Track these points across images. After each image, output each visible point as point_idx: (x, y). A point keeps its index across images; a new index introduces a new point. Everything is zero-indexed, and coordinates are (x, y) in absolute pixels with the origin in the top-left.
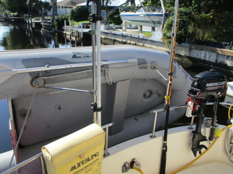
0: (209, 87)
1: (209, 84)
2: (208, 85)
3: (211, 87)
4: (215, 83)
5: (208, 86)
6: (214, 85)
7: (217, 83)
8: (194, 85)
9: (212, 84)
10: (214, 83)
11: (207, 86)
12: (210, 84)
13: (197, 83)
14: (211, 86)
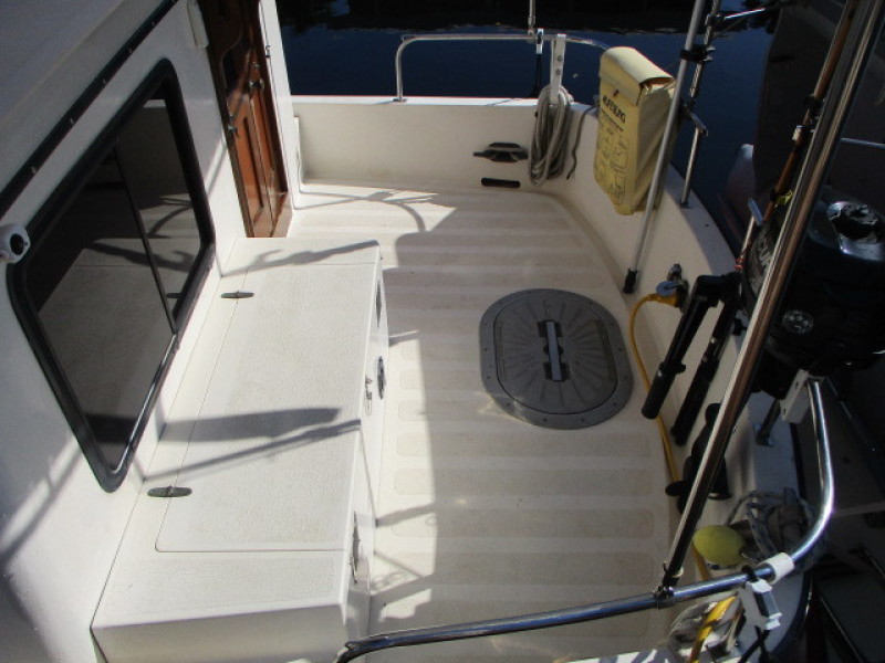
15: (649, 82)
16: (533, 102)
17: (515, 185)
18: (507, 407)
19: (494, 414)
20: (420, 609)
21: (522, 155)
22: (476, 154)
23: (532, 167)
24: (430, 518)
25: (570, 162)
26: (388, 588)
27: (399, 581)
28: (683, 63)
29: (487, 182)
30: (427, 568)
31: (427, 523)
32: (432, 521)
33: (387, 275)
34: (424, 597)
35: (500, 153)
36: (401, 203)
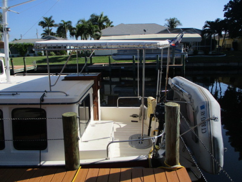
15: (153, 100)
16: (139, 108)
17: (137, 122)
18: (133, 147)
21: (138, 116)
22: (130, 116)
23: (140, 118)
25: (146, 117)
28: (157, 97)
29: (132, 121)
33: (115, 132)
35: (134, 116)
36: (117, 124)
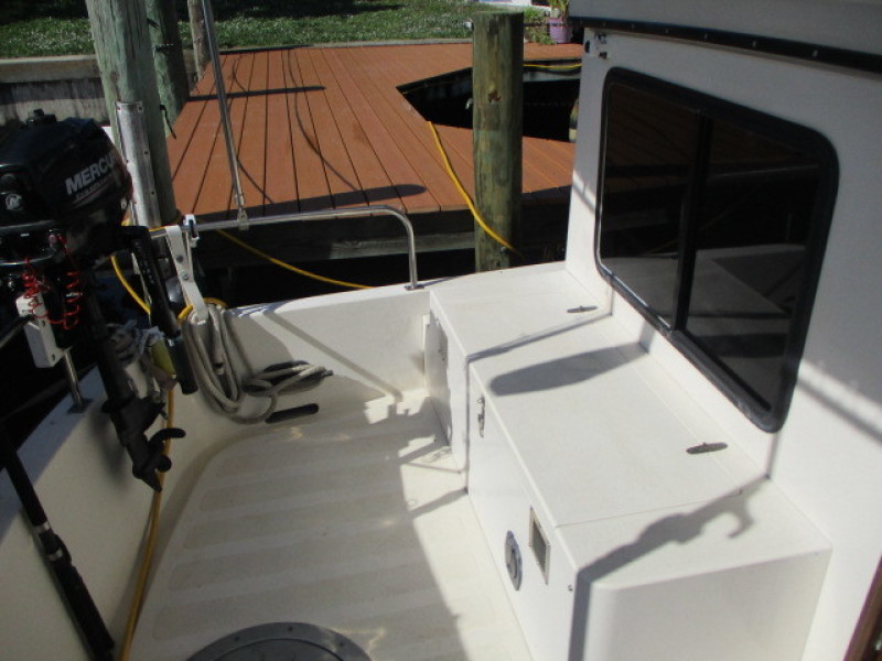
0: (80, 191)
1: (73, 180)
2: (71, 185)
3: (87, 187)
4: (91, 167)
5: (75, 189)
6: (94, 178)
7: (97, 162)
8: (10, 212)
9: (83, 173)
10: (88, 166)
11: (70, 192)
12: (77, 177)
13: (18, 197)
14: (86, 183)
19: (364, 632)
20: (406, 445)
24: (413, 505)
26: (436, 452)
27: (429, 457)
30: (406, 470)
31: (416, 501)
32: (411, 503)
34: (403, 452)
